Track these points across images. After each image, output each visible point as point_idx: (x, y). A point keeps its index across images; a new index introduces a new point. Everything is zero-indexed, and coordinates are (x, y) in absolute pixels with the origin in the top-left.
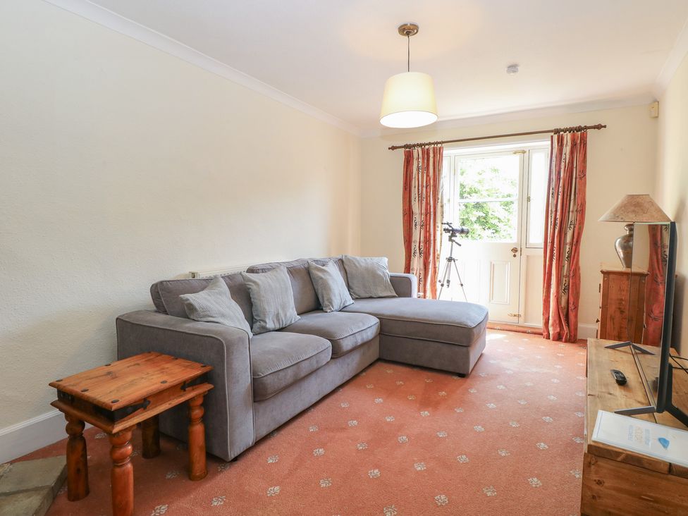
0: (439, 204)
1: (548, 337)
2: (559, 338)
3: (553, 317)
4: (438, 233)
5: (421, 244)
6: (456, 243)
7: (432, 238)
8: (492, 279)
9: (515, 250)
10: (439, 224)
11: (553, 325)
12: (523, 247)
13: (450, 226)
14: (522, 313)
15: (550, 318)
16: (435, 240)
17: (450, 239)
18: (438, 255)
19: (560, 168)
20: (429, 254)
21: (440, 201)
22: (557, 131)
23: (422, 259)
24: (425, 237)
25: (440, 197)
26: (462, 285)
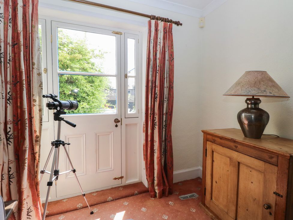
0: (35, 71)
1: (155, 196)
2: (163, 194)
3: (158, 178)
4: (36, 110)
5: (8, 126)
6: (67, 122)
7: (26, 116)
8: (97, 150)
9: (117, 121)
10: (37, 98)
11: (158, 185)
12: (123, 118)
13: (56, 100)
14: (124, 175)
15: (156, 178)
16: (31, 118)
17: (57, 117)
18: (37, 137)
19: (156, 50)
20: (24, 139)
21: (35, 66)
22: (153, 17)
23: (11, 147)
24: (15, 115)
25: (35, 61)
26: (74, 171)
